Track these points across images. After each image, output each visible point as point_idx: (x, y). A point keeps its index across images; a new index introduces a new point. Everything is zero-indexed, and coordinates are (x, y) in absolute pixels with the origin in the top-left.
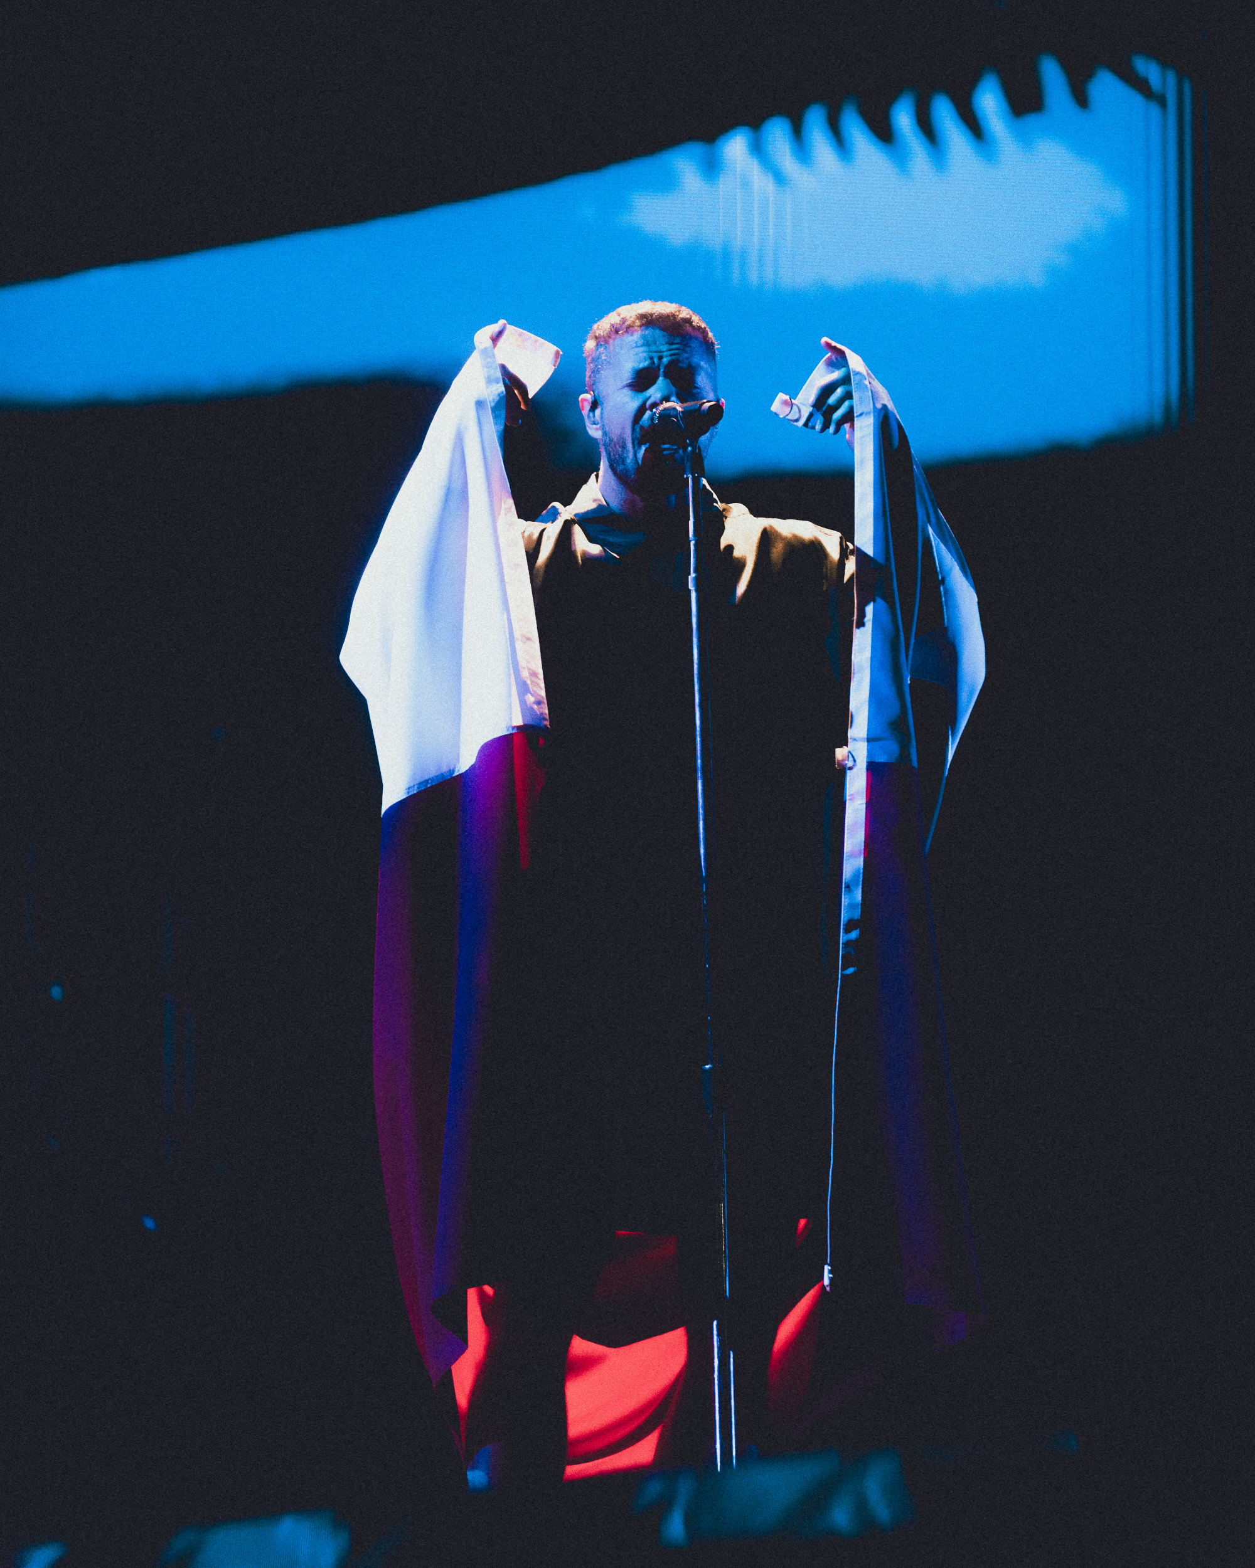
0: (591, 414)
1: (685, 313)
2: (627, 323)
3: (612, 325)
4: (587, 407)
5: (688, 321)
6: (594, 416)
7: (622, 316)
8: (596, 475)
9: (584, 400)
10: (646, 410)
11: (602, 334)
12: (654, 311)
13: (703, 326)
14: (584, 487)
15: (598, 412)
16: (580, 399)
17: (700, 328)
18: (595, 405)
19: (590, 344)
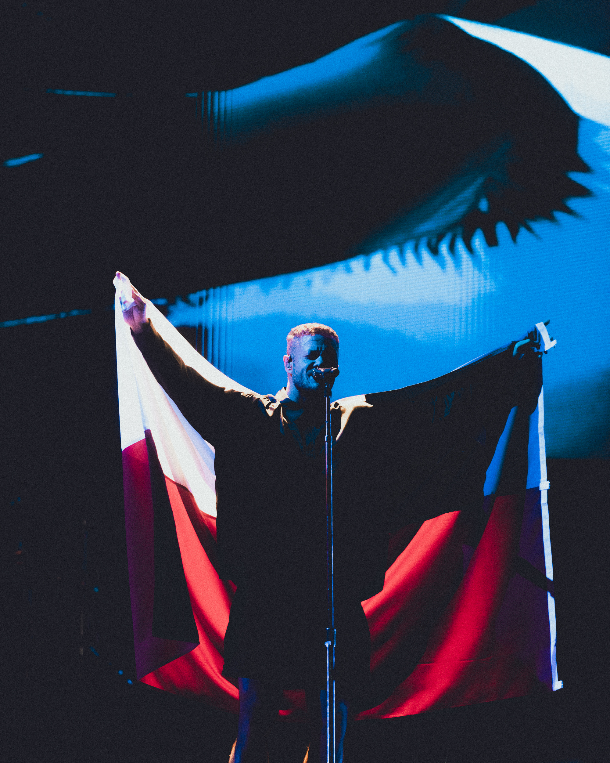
0: (288, 364)
1: (331, 330)
2: (309, 331)
3: (303, 331)
4: (286, 360)
5: (332, 334)
6: (289, 364)
7: (307, 328)
8: (284, 388)
9: (286, 357)
10: (313, 368)
11: (298, 333)
12: (321, 327)
13: (337, 336)
14: (279, 392)
15: (291, 363)
16: (284, 357)
17: (336, 336)
18: (290, 360)
19: (290, 337)
